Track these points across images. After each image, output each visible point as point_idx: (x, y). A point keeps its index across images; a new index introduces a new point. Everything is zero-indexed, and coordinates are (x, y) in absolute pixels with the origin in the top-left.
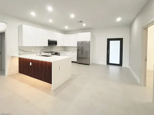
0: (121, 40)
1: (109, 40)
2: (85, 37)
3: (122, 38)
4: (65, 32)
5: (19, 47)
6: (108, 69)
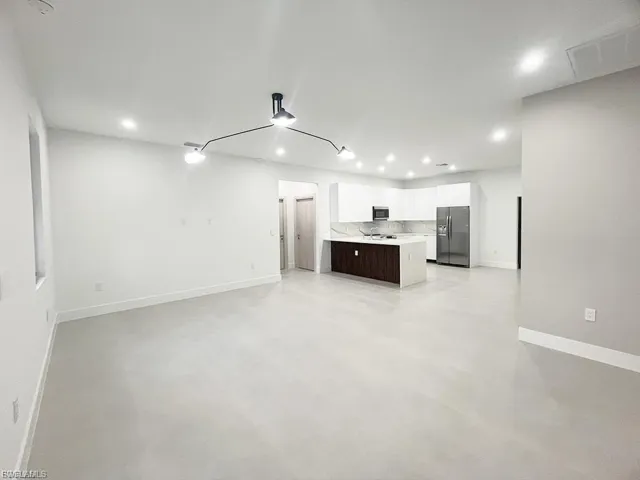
2: (457, 195)
5: (331, 223)
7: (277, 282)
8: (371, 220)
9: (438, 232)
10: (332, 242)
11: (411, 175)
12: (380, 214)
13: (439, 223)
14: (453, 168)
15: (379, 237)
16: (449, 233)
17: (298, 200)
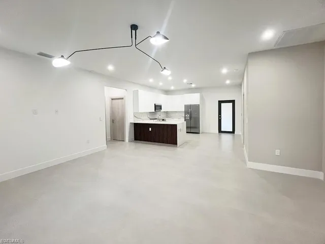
0: (233, 102)
1: (220, 102)
2: (193, 99)
3: (234, 100)
4: (167, 92)
5: (134, 113)
6: (220, 138)
7: (105, 150)
8: (154, 111)
9: (185, 117)
10: (135, 124)
11: (172, 88)
12: (158, 108)
13: (186, 112)
14: (193, 86)
15: (156, 120)
16: (191, 117)
17: (112, 99)
